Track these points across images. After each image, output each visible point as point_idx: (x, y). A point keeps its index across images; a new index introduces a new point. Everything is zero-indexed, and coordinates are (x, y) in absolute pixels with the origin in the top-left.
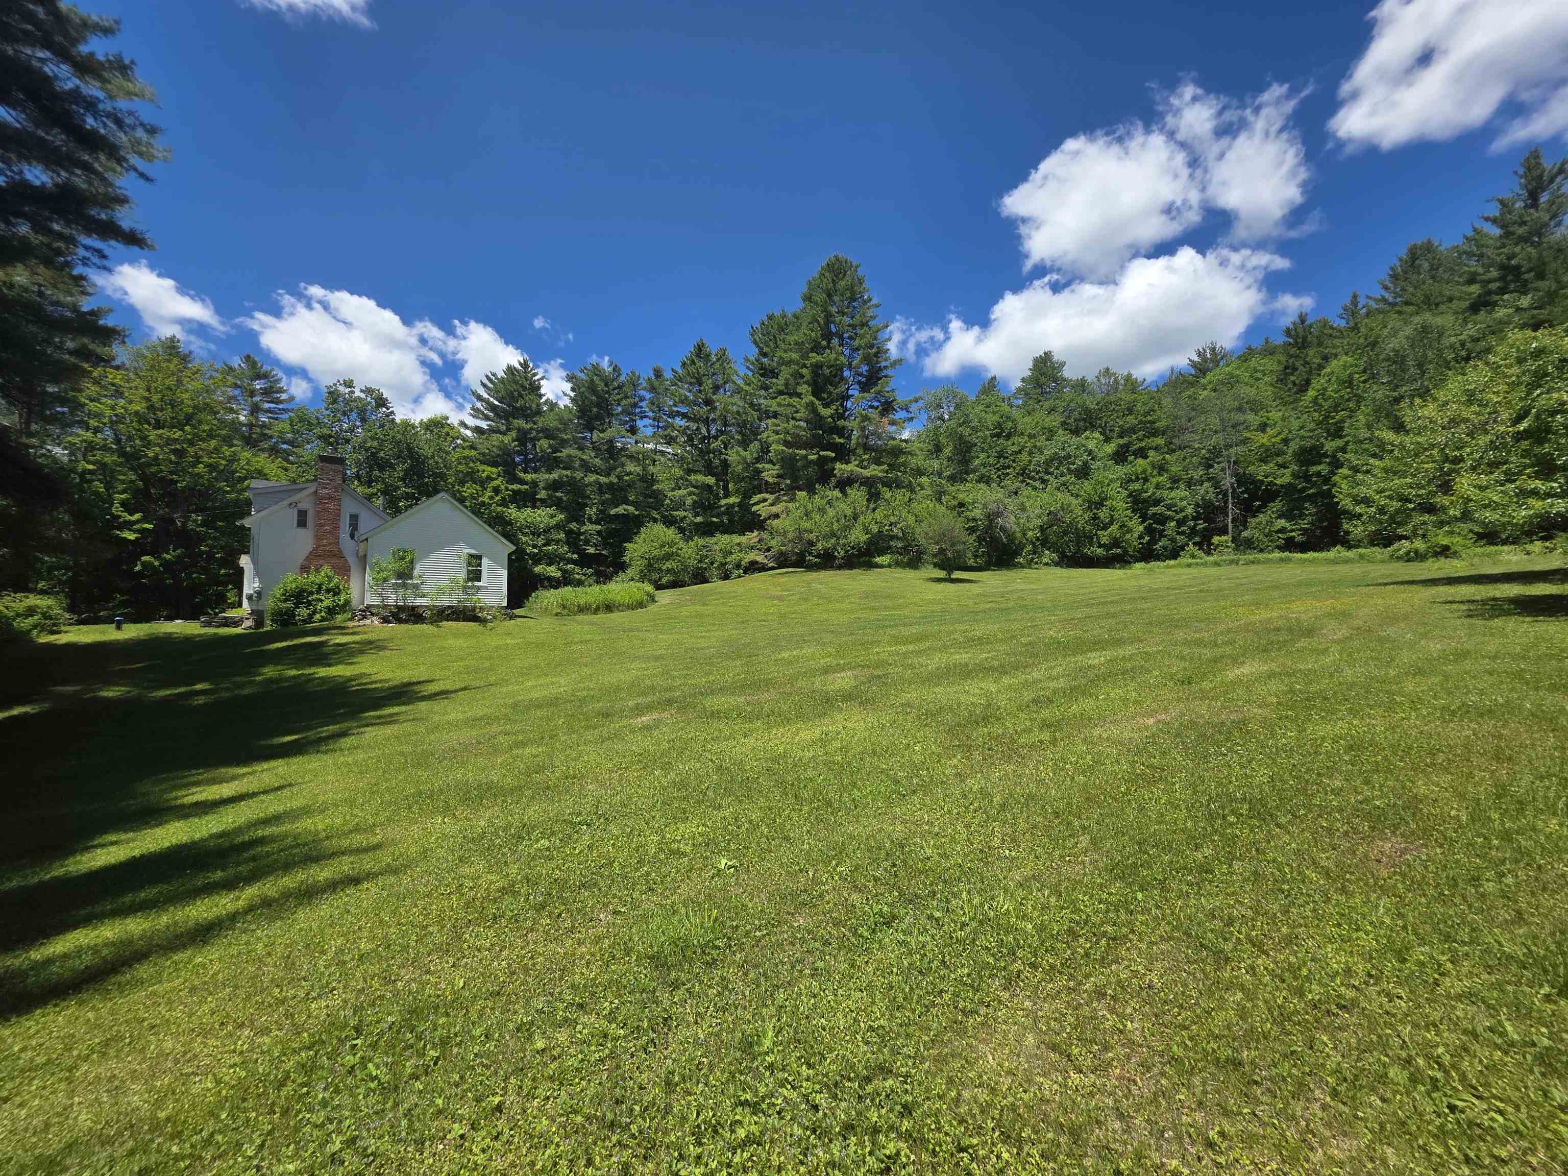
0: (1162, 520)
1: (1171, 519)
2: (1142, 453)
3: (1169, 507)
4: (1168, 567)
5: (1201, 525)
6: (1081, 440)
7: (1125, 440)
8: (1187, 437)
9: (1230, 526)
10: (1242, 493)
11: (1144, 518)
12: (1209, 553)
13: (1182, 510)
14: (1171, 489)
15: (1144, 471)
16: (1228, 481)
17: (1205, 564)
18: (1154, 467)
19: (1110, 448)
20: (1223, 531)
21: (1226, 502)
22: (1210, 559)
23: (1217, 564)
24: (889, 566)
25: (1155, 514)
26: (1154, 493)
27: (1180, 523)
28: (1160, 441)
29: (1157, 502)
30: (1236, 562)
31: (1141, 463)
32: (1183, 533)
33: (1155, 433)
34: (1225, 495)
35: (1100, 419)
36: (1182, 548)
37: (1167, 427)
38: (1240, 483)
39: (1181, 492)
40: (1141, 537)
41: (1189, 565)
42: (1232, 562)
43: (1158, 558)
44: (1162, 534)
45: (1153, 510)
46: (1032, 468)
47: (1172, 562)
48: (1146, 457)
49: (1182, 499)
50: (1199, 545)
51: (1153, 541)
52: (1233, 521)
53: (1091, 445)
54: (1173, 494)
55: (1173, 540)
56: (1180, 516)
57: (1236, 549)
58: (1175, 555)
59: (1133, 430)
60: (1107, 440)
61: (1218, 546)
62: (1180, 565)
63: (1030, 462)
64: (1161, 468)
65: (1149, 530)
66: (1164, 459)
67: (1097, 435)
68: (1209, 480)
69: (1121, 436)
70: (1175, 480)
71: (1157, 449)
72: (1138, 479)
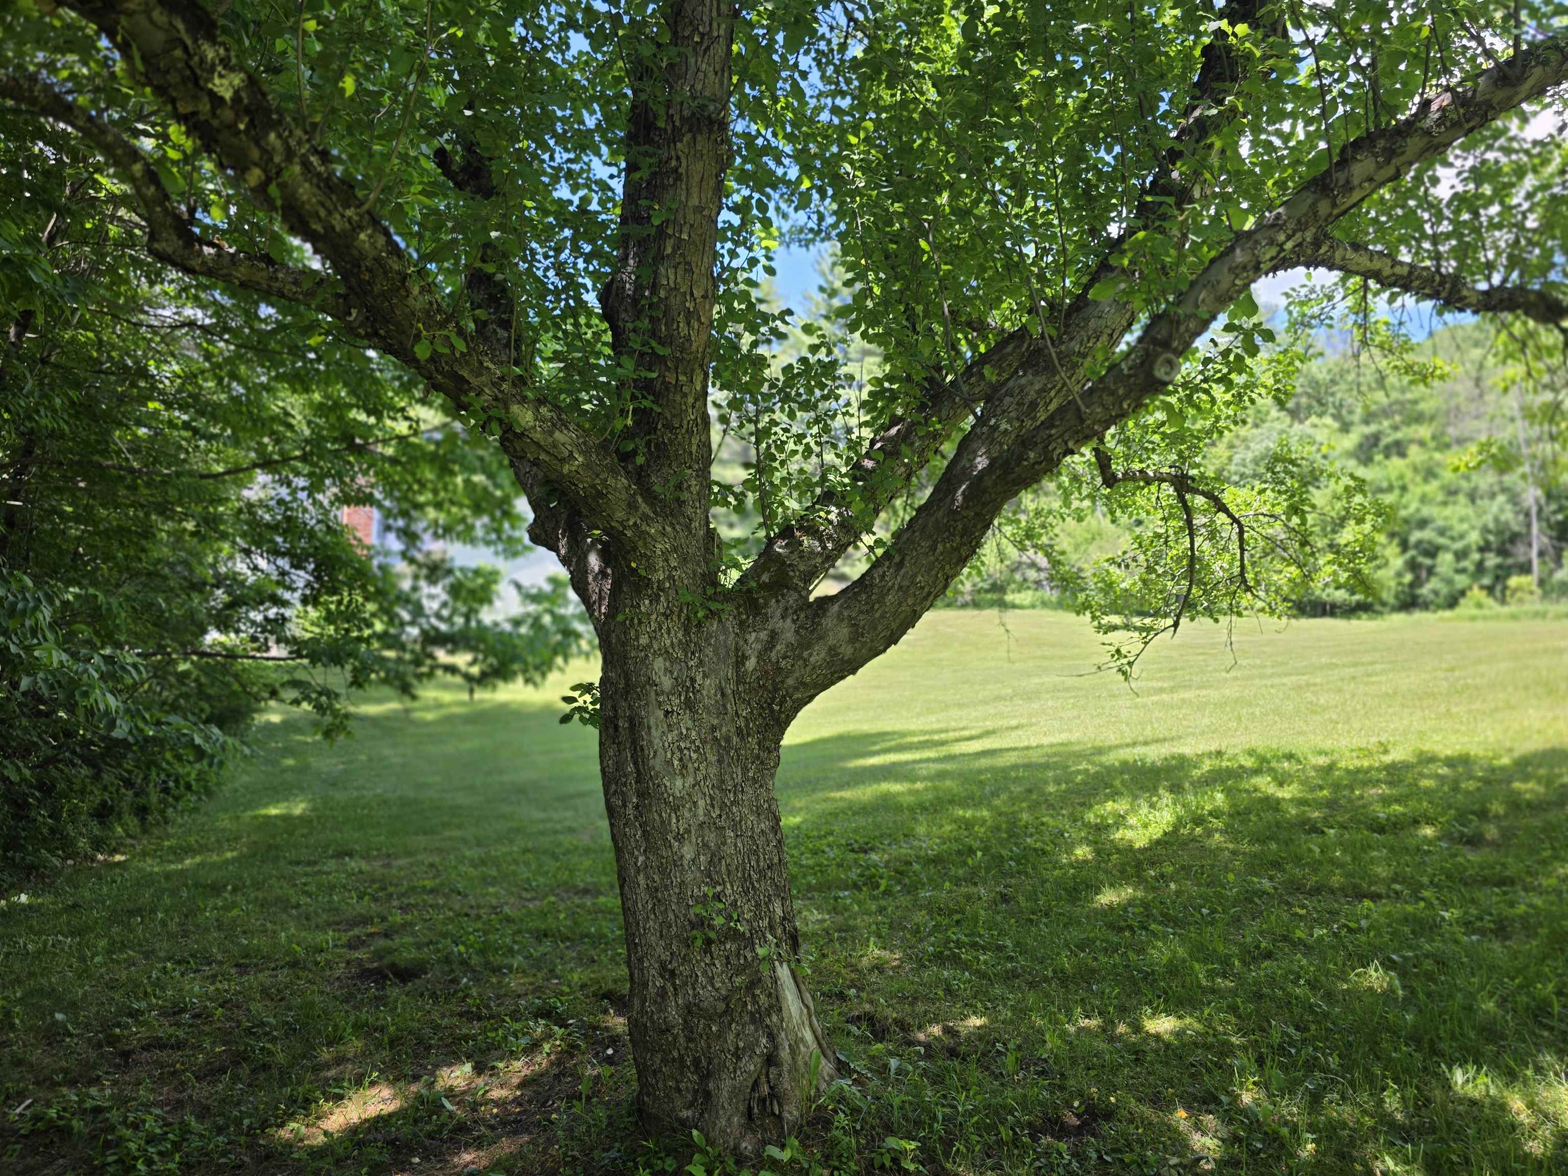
0: (1432, 551)
1: (1446, 549)
2: (1399, 449)
3: (1442, 532)
4: (1442, 619)
5: (1492, 560)
6: (1306, 427)
7: (1373, 428)
8: (1469, 426)
9: (1536, 562)
10: (1555, 512)
11: (1404, 546)
12: (1503, 601)
13: (1462, 536)
14: (1445, 504)
15: (1401, 477)
16: (1532, 495)
17: (1497, 617)
18: (1416, 469)
19: (1351, 441)
20: (1525, 569)
21: (1529, 525)
22: (1505, 610)
23: (1514, 617)
24: (1033, 606)
25: (1419, 543)
26: (1418, 510)
27: (1461, 555)
28: (1424, 431)
29: (1423, 523)
30: (1543, 615)
31: (1396, 464)
32: (1463, 571)
33: (1419, 418)
34: (1527, 514)
35: (1333, 394)
36: (1463, 593)
37: (1438, 410)
38: (1549, 496)
39: (1461, 508)
40: (1399, 575)
41: (1473, 618)
42: (1536, 615)
43: (1426, 606)
44: (1431, 571)
45: (1416, 536)
46: (1233, 468)
47: (1448, 614)
48: (1403, 455)
49: (1462, 520)
50: (1490, 590)
51: (1417, 583)
52: (1541, 554)
53: (1321, 436)
54: (1448, 511)
55: (1449, 582)
56: (1459, 545)
57: (1546, 595)
58: (1452, 602)
59: (1386, 413)
60: (1345, 428)
61: (1515, 590)
62: (1459, 618)
63: (1230, 459)
64: (1430, 474)
65: (1413, 566)
66: (1431, 458)
67: (1328, 420)
68: (1504, 490)
69: (1366, 422)
70: (1452, 492)
71: (1422, 443)
72: (1390, 489)
